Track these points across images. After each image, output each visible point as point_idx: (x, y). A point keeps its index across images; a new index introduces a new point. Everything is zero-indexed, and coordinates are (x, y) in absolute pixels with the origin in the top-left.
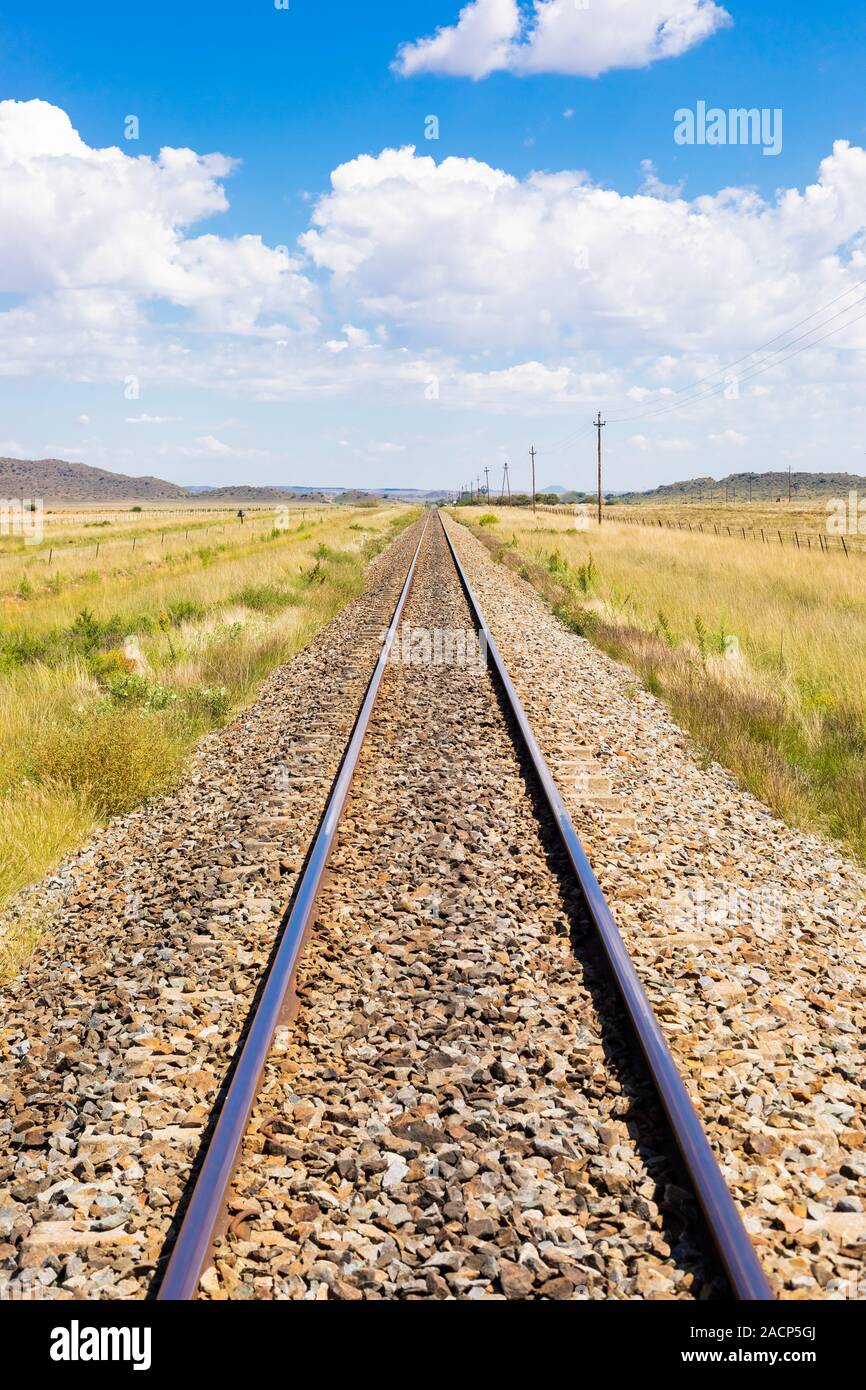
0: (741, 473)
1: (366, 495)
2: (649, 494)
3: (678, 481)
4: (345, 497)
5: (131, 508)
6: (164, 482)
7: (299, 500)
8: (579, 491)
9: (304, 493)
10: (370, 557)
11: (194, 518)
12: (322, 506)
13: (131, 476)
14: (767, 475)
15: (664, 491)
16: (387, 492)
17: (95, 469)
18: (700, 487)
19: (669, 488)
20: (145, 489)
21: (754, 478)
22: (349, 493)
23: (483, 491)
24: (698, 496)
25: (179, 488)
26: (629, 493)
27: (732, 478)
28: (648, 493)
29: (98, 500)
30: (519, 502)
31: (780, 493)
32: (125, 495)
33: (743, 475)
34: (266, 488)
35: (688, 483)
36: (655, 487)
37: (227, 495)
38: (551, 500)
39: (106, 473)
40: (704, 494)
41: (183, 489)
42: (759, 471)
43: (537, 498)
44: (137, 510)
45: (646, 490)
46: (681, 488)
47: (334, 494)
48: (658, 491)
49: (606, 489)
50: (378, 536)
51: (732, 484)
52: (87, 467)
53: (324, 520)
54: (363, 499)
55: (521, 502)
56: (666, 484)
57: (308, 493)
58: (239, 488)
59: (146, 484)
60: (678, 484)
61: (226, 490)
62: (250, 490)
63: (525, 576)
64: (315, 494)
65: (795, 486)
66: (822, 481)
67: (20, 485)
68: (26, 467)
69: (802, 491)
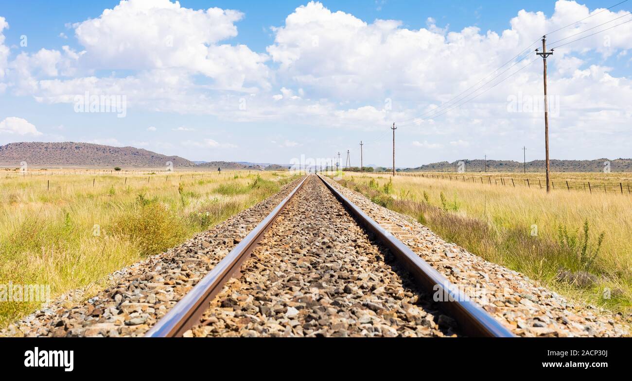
1: (280, 167)
2: (417, 169)
3: (432, 163)
4: (270, 168)
6: (183, 159)
7: (247, 169)
8: (384, 167)
9: (250, 165)
11: (196, 173)
12: (258, 171)
13: (167, 155)
14: (474, 161)
15: (424, 168)
16: (290, 166)
17: (149, 152)
18: (442, 166)
19: (427, 166)
21: (468, 163)
22: (272, 166)
24: (441, 170)
25: (190, 162)
27: (458, 162)
30: (354, 170)
31: (480, 170)
32: (163, 165)
33: (463, 160)
34: (232, 162)
35: (436, 164)
36: (420, 166)
37: (213, 165)
38: (370, 170)
39: (155, 153)
40: (444, 169)
41: (192, 162)
43: (363, 169)
45: (416, 167)
46: (433, 167)
47: (264, 166)
48: (422, 168)
49: (397, 167)
52: (146, 151)
54: (278, 168)
55: (356, 170)
56: (425, 165)
57: (253, 165)
58: (219, 162)
59: (174, 159)
61: (213, 163)
62: (224, 163)
64: (256, 166)
65: (488, 166)
66: (501, 164)
67: (113, 159)
68: (116, 150)
69: (492, 168)
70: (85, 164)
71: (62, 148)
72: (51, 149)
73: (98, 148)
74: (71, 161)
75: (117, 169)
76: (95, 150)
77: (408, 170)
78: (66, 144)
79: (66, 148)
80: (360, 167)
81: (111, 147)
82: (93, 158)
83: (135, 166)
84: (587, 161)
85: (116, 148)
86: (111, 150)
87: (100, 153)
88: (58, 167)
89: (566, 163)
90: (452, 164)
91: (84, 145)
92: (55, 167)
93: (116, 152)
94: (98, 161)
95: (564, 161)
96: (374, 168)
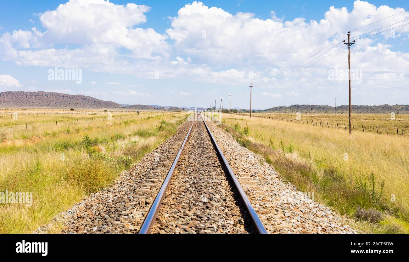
0: (295, 104)
1: (178, 108)
4: (171, 109)
5: (104, 110)
6: (115, 103)
7: (156, 110)
8: (244, 109)
9: (158, 107)
10: (178, 125)
11: (123, 113)
12: (163, 111)
13: (105, 101)
14: (303, 105)
15: (270, 110)
16: (184, 108)
17: (93, 98)
18: (282, 109)
19: (272, 109)
20: (109, 105)
21: (299, 106)
22: (172, 108)
23: (214, 108)
24: (281, 111)
25: (119, 105)
26: (260, 110)
27: (292, 106)
28: (266, 110)
29: (93, 108)
30: (225, 111)
31: (307, 111)
32: (102, 106)
33: (295, 105)
34: (146, 105)
35: (278, 107)
36: (268, 108)
38: (235, 111)
39: (97, 99)
40: (283, 111)
41: (120, 105)
42: (300, 104)
43: (231, 111)
44: (106, 111)
46: (276, 109)
47: (167, 108)
48: (269, 110)
49: (253, 109)
50: (181, 119)
51: (292, 108)
52: (91, 97)
53: (164, 115)
54: (177, 109)
55: (226, 111)
56: (271, 107)
57: (160, 107)
58: (138, 105)
59: (109, 103)
60: (275, 107)
61: (134, 106)
62: (141, 106)
63: (227, 131)
64: (162, 108)
65: (311, 109)
66: (320, 108)
67: (69, 102)
68: (71, 97)
69: (314, 111)
70: (51, 105)
71: (36, 95)
72: (29, 96)
73: (59, 95)
74: (42, 103)
75: (72, 110)
76: (58, 97)
78: (39, 92)
79: (39, 95)
80: (229, 109)
81: (68, 95)
82: (56, 102)
83: (83, 107)
84: (375, 106)
85: (71, 95)
86: (68, 97)
87: (61, 99)
88: (33, 107)
89: (362, 107)
90: (289, 107)
91: (51, 93)
92: (32, 107)
93: (71, 98)
94: (59, 104)
95: (360, 106)
96: (238, 110)
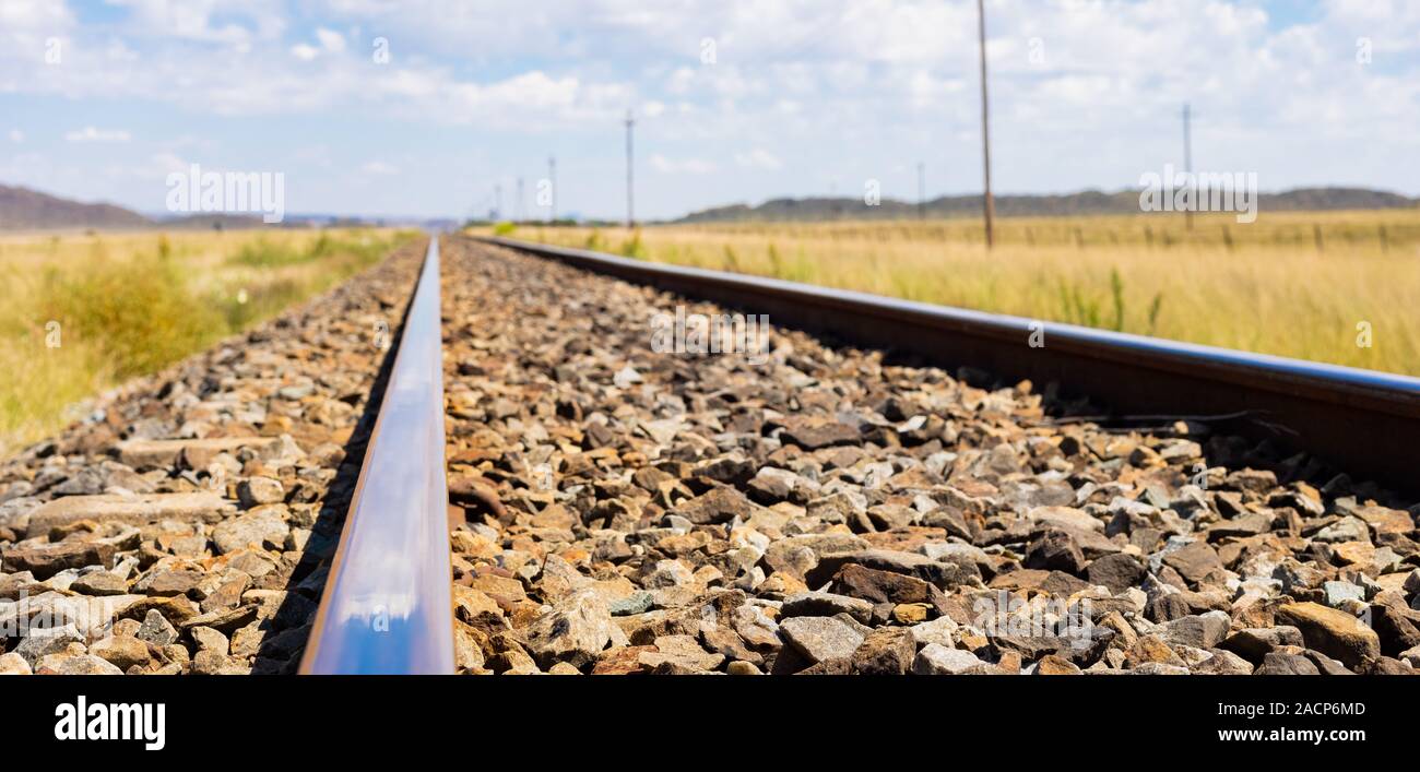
0: (778, 198)
1: (358, 221)
2: (678, 222)
3: (710, 207)
6: (121, 208)
14: (808, 197)
15: (694, 219)
18: (734, 214)
19: (701, 214)
20: (100, 215)
21: (794, 201)
22: (339, 220)
23: (493, 214)
25: (138, 215)
27: (771, 201)
33: (783, 197)
35: (722, 207)
41: (143, 216)
45: (676, 217)
46: (713, 215)
47: (321, 220)
51: (771, 209)
55: (537, 224)
59: (100, 210)
60: (711, 210)
77: (657, 223)
80: (546, 216)
90: (759, 205)
